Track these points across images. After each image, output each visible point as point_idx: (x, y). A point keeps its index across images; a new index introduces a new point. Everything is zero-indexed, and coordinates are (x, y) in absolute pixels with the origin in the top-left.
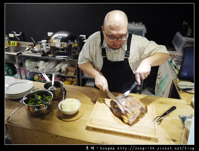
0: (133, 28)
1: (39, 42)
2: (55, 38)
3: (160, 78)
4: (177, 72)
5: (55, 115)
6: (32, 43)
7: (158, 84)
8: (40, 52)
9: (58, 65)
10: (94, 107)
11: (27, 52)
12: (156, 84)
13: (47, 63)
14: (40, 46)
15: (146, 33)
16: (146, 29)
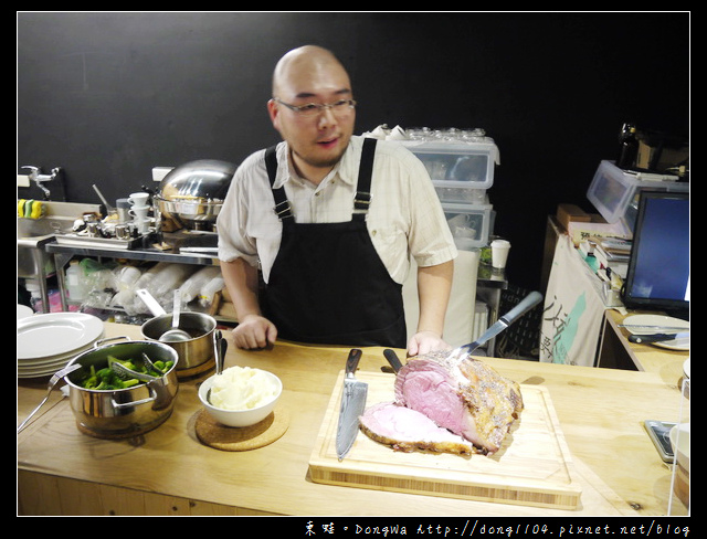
0: (453, 147)
1: (119, 201)
2: (180, 186)
3: (556, 318)
4: (617, 284)
5: (186, 431)
6: (96, 208)
7: (548, 340)
8: (125, 234)
9: (189, 283)
10: (328, 401)
11: (75, 236)
12: (542, 340)
13: (146, 276)
14: (126, 214)
15: (498, 163)
16: (496, 148)
